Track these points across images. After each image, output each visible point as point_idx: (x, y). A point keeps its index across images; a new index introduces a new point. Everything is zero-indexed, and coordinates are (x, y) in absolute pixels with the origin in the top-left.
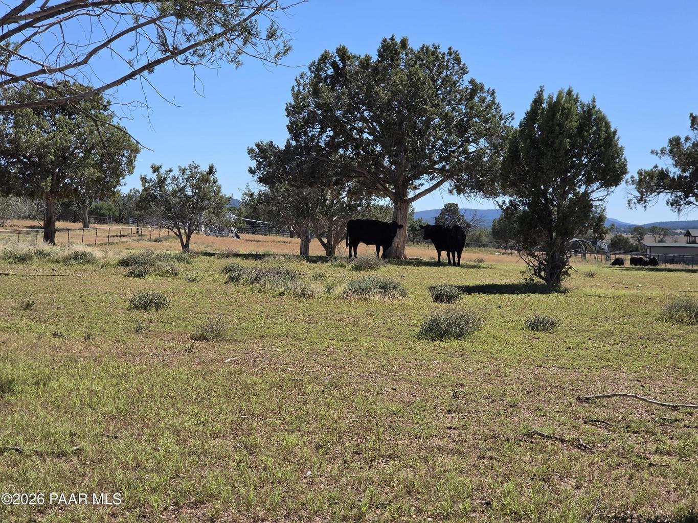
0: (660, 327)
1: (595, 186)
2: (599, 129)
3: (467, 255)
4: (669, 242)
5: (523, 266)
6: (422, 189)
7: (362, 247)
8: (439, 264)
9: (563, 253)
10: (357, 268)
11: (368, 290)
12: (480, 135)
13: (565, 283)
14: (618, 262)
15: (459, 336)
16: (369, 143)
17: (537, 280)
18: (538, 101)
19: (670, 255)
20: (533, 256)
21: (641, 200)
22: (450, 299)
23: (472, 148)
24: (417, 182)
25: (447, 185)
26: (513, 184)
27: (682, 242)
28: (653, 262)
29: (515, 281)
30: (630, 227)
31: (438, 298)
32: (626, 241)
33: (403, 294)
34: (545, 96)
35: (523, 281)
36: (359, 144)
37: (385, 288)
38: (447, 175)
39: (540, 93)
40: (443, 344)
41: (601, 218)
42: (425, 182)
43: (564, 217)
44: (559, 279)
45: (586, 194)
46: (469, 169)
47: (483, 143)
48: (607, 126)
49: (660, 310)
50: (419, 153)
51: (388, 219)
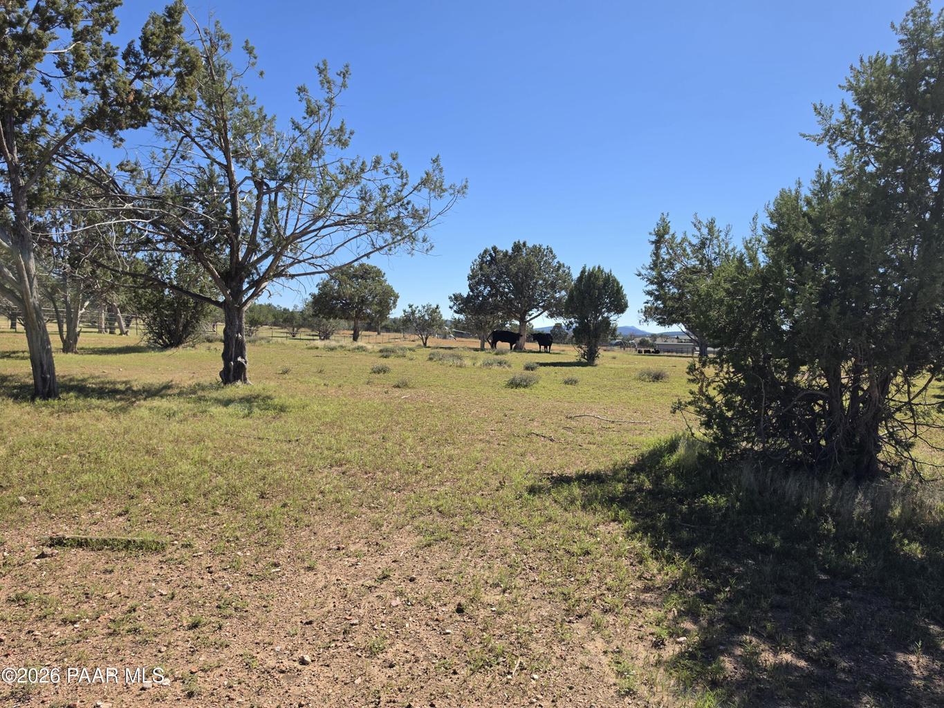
1: (612, 313)
2: (613, 285)
4: (669, 342)
5: (577, 354)
6: (533, 316)
7: (499, 344)
8: (540, 352)
9: (596, 346)
10: (497, 354)
11: (491, 364)
12: (561, 289)
13: (597, 361)
14: (640, 352)
15: (526, 386)
16: (507, 293)
17: (583, 360)
18: (583, 272)
19: (670, 348)
20: (581, 348)
21: (646, 321)
22: (533, 369)
23: (557, 295)
24: (530, 313)
25: (546, 313)
26: (572, 313)
27: (675, 342)
28: (657, 352)
29: (572, 361)
30: (649, 334)
31: (527, 368)
32: (648, 341)
33: (509, 366)
34: (587, 269)
35: (576, 361)
36: (503, 294)
37: (500, 363)
38: (545, 308)
39: (584, 268)
40: (517, 390)
41: (615, 330)
42: (534, 312)
43: (596, 329)
44: (594, 360)
45: (608, 318)
46: (555, 305)
47: (563, 293)
48: (618, 283)
50: (531, 298)
51: (517, 332)
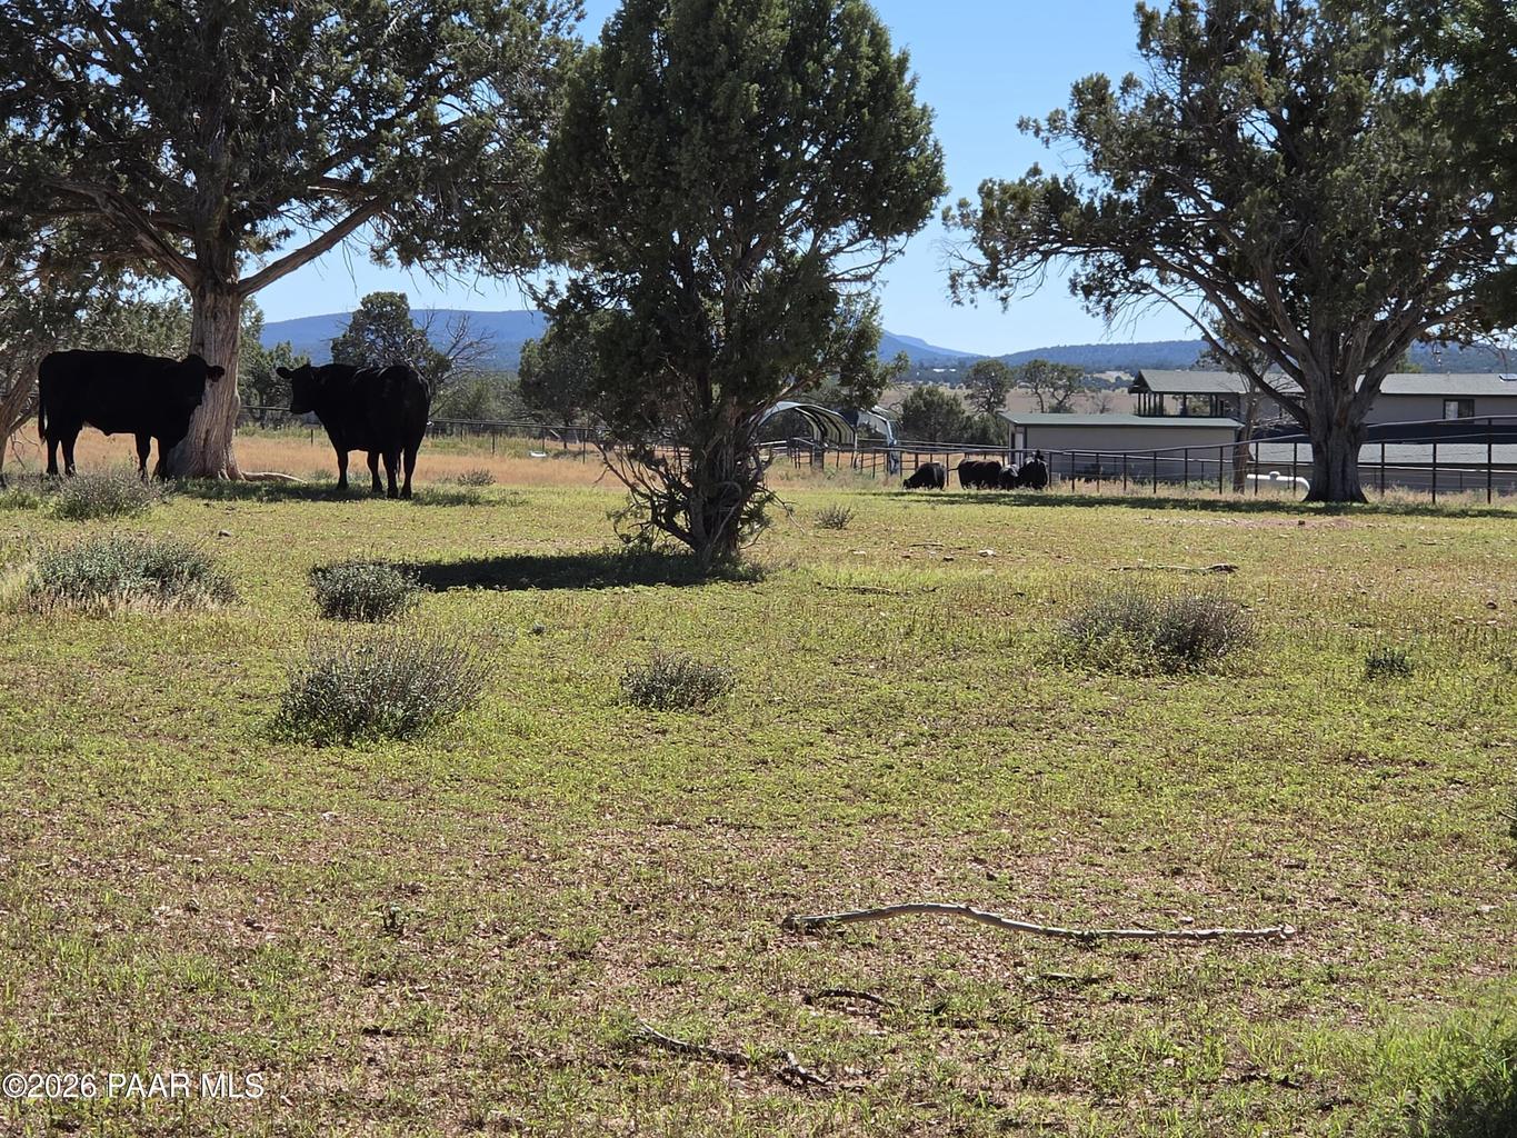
0: (1050, 684)
1: (845, 231)
2: (851, 51)
3: (435, 462)
4: (1083, 412)
5: (617, 496)
6: (289, 247)
7: (90, 441)
8: (342, 492)
9: (744, 449)
10: (76, 511)
11: (108, 584)
12: (473, 69)
13: (754, 548)
14: (928, 477)
15: (406, 729)
16: (110, 97)
17: (661, 538)
19: (1086, 450)
20: (649, 460)
21: (990, 277)
22: (377, 608)
23: (448, 112)
24: (268, 227)
25: (367, 234)
26: (583, 229)
27: (1124, 409)
28: (1034, 475)
29: (592, 547)
30: (962, 363)
31: (339, 605)
33: (224, 592)
35: (617, 546)
36: (73, 101)
37: (163, 574)
38: (364, 201)
40: (350, 757)
42: (294, 225)
43: (746, 333)
44: (732, 537)
45: (816, 259)
46: (438, 181)
47: (485, 94)
48: (878, 40)
49: (1049, 630)
50: (274, 129)
